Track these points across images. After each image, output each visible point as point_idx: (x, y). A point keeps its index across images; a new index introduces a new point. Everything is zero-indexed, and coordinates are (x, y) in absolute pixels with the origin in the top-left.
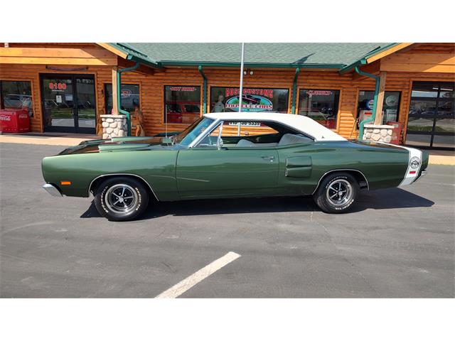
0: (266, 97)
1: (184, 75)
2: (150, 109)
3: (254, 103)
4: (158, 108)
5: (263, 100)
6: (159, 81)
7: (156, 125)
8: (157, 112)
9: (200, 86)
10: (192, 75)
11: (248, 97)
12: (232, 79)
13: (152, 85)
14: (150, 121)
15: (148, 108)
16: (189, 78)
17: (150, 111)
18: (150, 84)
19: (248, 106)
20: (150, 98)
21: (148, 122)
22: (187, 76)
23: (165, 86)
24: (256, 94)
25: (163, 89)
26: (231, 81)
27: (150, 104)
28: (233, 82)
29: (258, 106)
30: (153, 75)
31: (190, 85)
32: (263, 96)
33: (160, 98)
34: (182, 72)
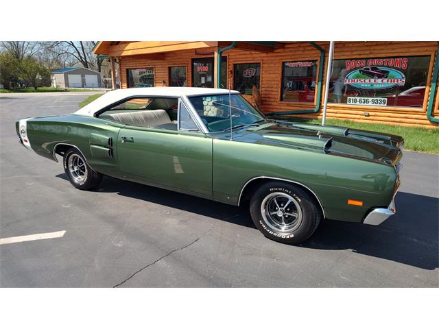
0: (398, 69)
1: (302, 49)
2: (268, 87)
3: (380, 77)
4: (275, 86)
5: (392, 72)
6: (278, 58)
7: (273, 103)
8: (273, 89)
9: (317, 60)
10: (310, 48)
11: (373, 69)
12: (354, 49)
13: (272, 63)
14: (268, 99)
15: (267, 86)
16: (306, 52)
17: (268, 89)
18: (270, 62)
19: (372, 80)
20: (269, 75)
21: (266, 101)
22: (304, 50)
23: (284, 63)
24: (383, 66)
25: (281, 65)
26: (352, 51)
27: (268, 82)
28: (355, 53)
29: (385, 81)
30: (273, 52)
31: (307, 59)
32: (393, 67)
33: (278, 75)
34: (300, 46)
